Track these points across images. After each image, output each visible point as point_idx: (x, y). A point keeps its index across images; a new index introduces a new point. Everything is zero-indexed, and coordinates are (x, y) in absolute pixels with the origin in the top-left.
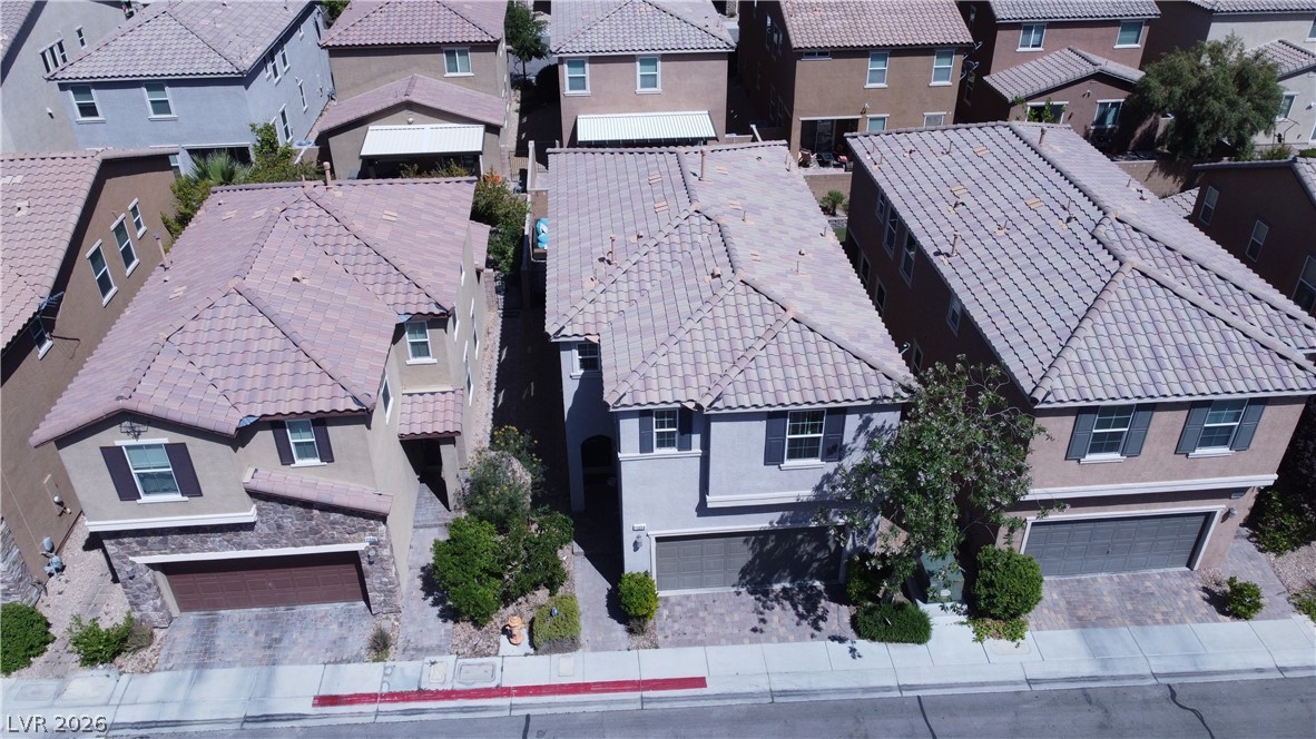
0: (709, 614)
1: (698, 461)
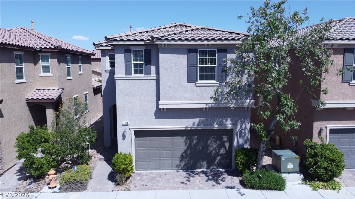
0: (162, 179)
1: (154, 82)
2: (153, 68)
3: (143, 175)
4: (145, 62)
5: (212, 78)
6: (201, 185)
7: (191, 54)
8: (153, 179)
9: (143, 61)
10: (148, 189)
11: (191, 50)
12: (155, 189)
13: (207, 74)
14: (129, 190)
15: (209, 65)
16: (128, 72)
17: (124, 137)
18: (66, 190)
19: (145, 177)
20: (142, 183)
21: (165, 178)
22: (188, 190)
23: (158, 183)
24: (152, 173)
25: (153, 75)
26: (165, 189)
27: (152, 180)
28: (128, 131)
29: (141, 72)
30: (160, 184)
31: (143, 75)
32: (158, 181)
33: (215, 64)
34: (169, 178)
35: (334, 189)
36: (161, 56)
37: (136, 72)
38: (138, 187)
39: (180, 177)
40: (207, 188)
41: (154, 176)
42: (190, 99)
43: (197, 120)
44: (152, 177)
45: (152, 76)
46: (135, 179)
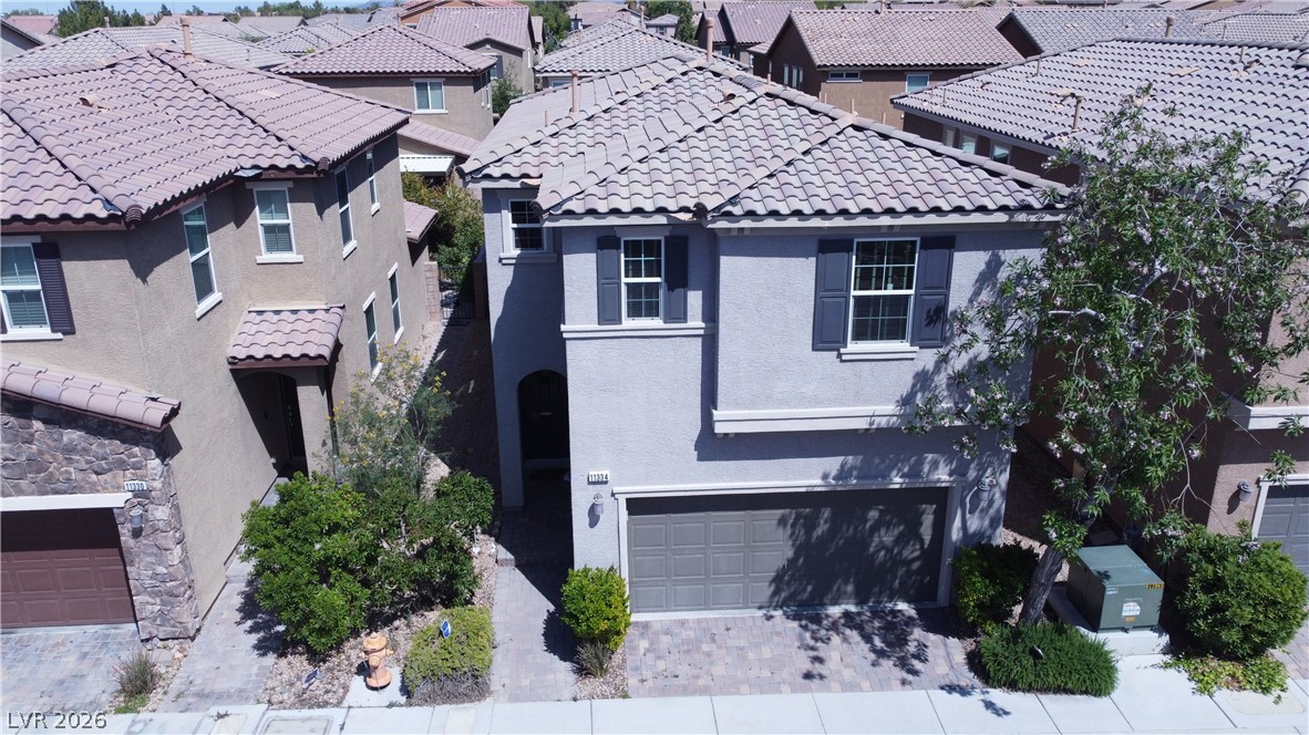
0: (719, 647)
1: (696, 346)
2: (695, 299)
3: (656, 634)
4: (666, 281)
5: (895, 332)
6: (848, 674)
7: (831, 256)
8: (690, 648)
9: (660, 276)
10: (686, 691)
11: (828, 245)
12: (705, 691)
13: (879, 321)
14: (625, 696)
15: (890, 292)
16: (608, 314)
17: (594, 518)
18: (429, 700)
19: (665, 639)
20: (661, 665)
21: (730, 642)
22: (809, 695)
23: (712, 663)
24: (683, 623)
25: (696, 322)
26: (738, 692)
27: (688, 651)
28: (607, 501)
29: (652, 311)
30: (718, 670)
31: (657, 322)
32: (709, 654)
33: (909, 287)
34: (742, 643)
35: (1266, 690)
36: (726, 262)
37: (635, 312)
38: (650, 683)
39: (776, 639)
40: (866, 684)
41: (692, 634)
42: (818, 402)
43: (832, 464)
44: (688, 641)
45: (690, 324)
46: (634, 649)
